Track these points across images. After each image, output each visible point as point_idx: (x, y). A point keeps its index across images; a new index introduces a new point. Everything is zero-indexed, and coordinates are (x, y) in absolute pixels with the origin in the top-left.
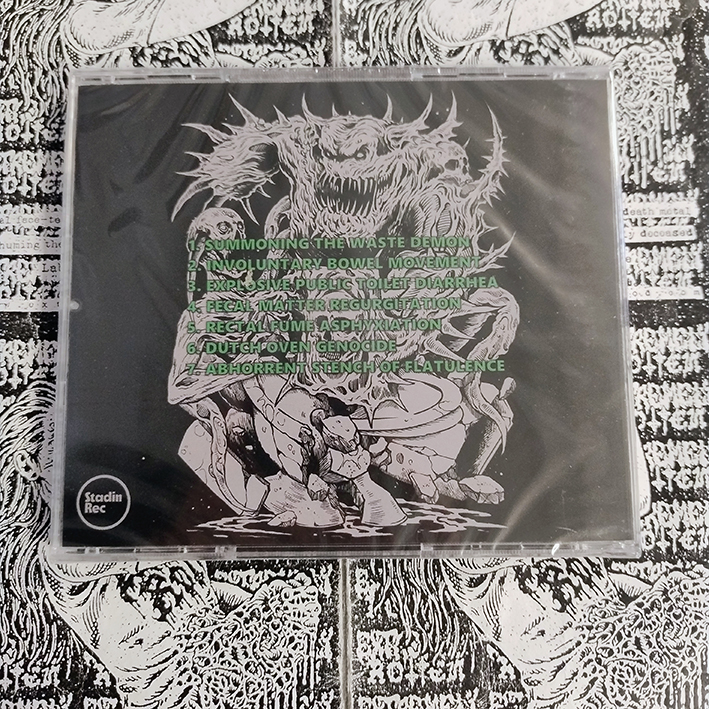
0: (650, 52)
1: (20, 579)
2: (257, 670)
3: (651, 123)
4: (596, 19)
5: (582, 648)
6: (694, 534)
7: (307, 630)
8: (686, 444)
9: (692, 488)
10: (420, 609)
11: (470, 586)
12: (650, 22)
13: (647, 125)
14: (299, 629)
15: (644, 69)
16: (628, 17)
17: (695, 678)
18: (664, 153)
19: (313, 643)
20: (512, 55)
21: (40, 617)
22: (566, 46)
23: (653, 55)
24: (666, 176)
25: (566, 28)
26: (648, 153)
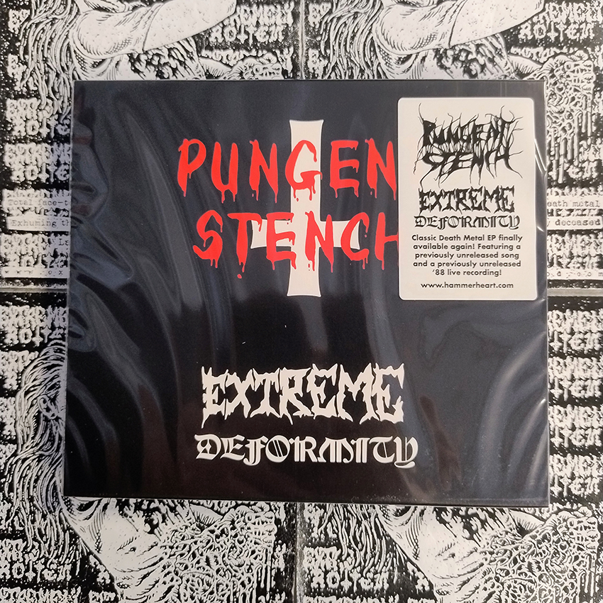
0: (574, 61)
1: (41, 496)
2: (225, 575)
3: (571, 126)
4: (528, 32)
5: (484, 568)
6: (582, 481)
7: (265, 546)
8: (582, 409)
9: (584, 445)
10: (355, 532)
11: (397, 516)
12: (575, 34)
13: (567, 128)
14: (258, 544)
15: (568, 76)
16: (557, 30)
17: (575, 595)
18: (580, 153)
19: (269, 555)
20: (453, 62)
21: (57, 526)
22: (501, 56)
23: (576, 63)
24: (580, 173)
25: (501, 40)
26: (566, 152)
